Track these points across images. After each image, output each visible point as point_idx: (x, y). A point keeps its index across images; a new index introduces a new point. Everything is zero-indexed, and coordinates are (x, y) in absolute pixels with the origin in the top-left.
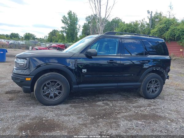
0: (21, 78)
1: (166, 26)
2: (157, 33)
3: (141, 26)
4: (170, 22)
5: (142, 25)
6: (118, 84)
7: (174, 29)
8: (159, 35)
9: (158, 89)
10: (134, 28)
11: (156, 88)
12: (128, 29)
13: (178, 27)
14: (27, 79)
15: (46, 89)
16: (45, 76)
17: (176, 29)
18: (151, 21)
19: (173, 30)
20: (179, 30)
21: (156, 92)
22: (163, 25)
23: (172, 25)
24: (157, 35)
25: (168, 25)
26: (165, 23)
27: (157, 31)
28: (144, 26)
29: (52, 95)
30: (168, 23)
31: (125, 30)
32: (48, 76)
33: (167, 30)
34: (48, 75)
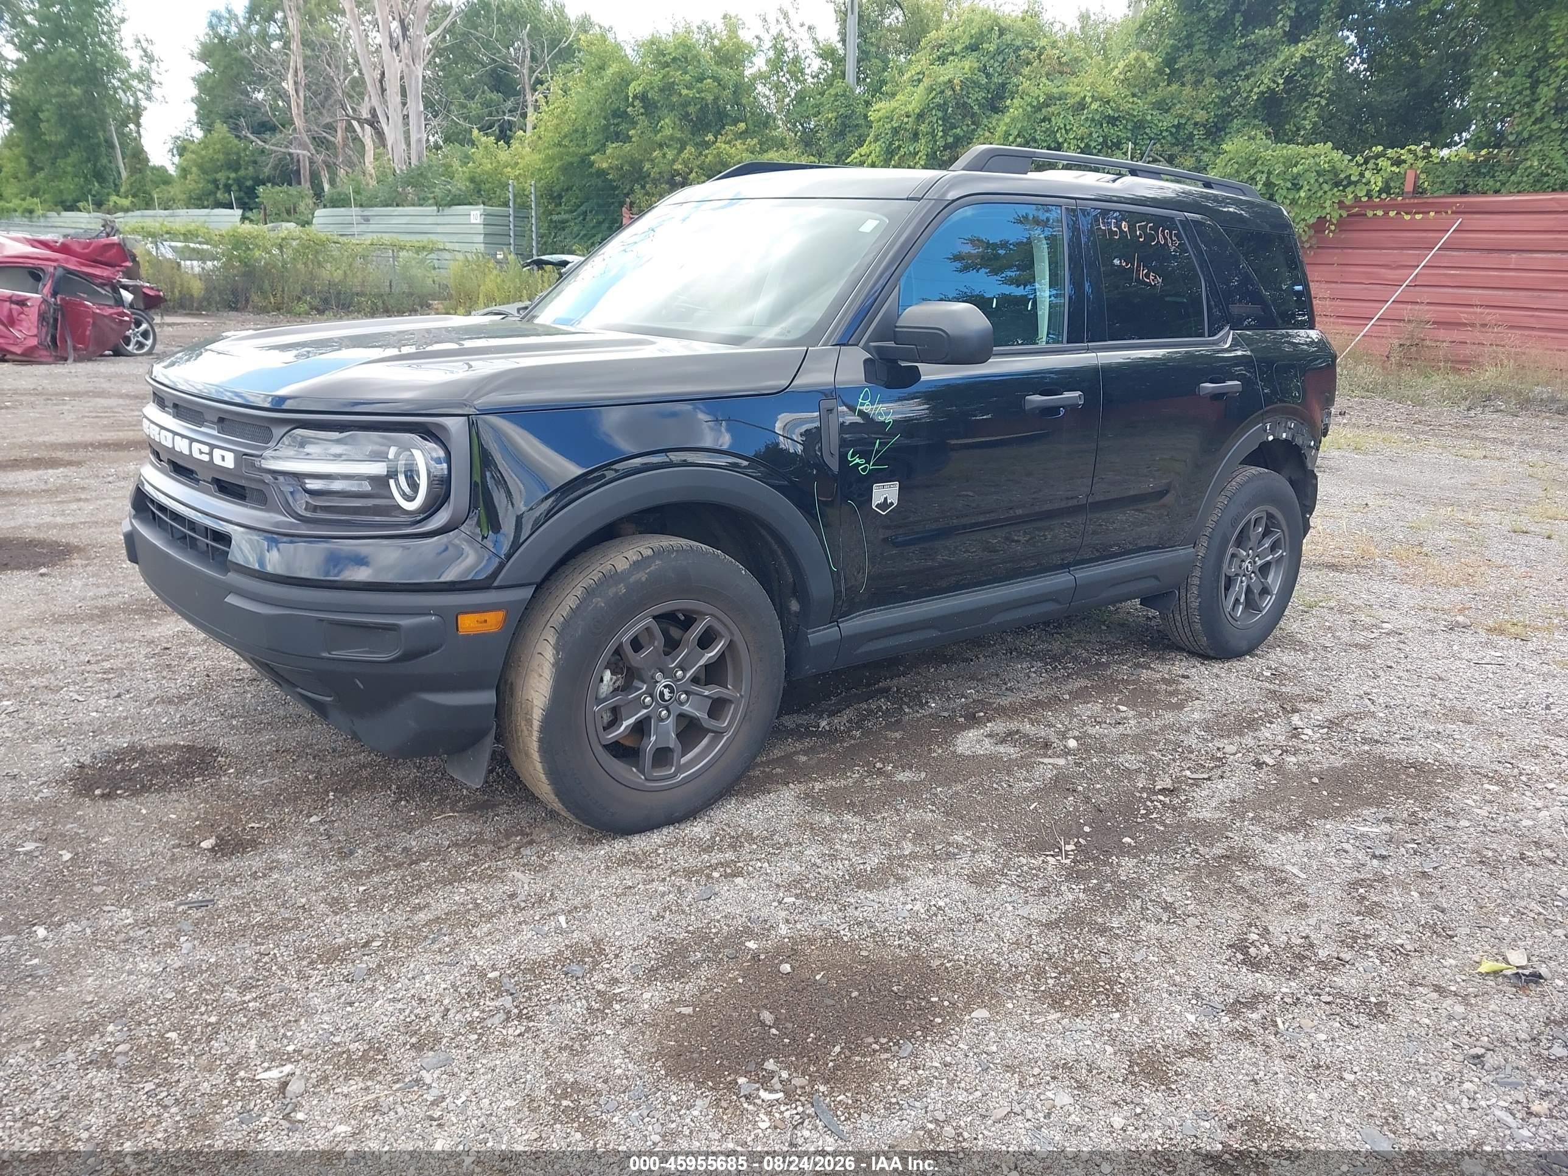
0: (405, 622)
1: (984, 69)
2: (923, 128)
3: (776, 65)
4: (1008, 37)
5: (781, 52)
6: (1079, 575)
7: (1050, 100)
8: (940, 143)
9: (1275, 581)
10: (715, 78)
11: (1264, 569)
12: (668, 88)
13: (1075, 88)
14: (468, 624)
15: (616, 691)
16: (613, 577)
17: (1062, 97)
18: (852, 21)
19: (1038, 109)
20: (1082, 106)
21: (1268, 602)
22: (967, 64)
23: (1026, 71)
24: (922, 147)
25: (994, 67)
26: (973, 48)
27: (920, 116)
28: (796, 69)
29: (664, 732)
30: (999, 52)
31: (643, 97)
32: (642, 576)
33: (995, 104)
34: (636, 565)
